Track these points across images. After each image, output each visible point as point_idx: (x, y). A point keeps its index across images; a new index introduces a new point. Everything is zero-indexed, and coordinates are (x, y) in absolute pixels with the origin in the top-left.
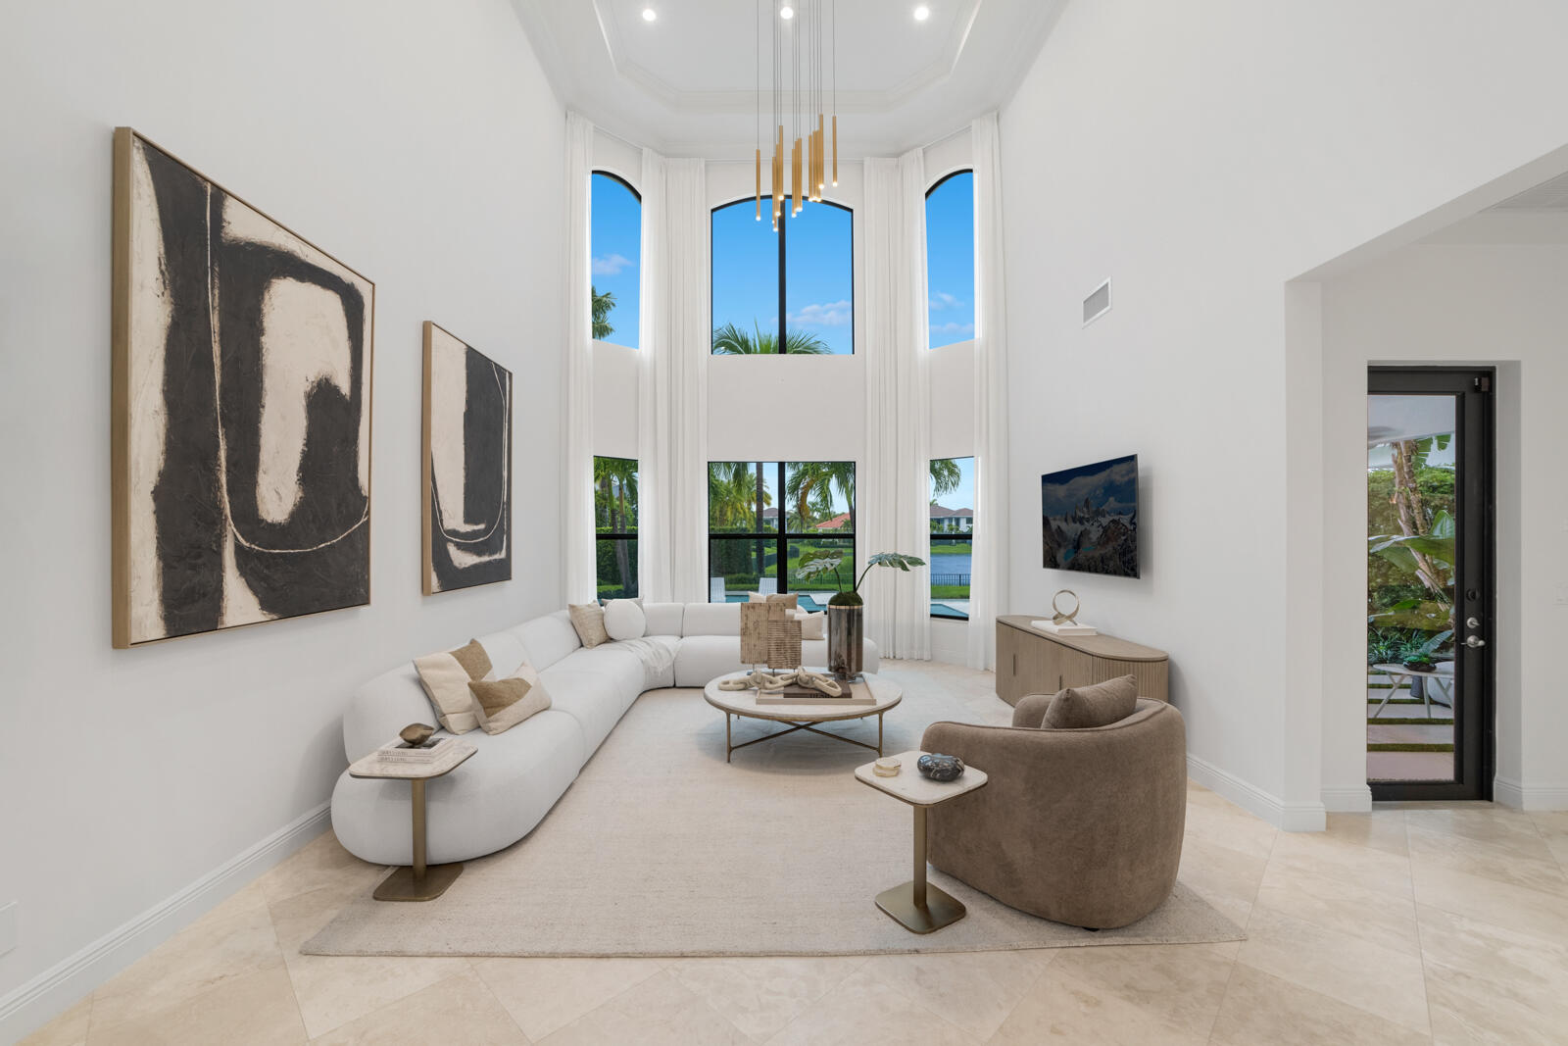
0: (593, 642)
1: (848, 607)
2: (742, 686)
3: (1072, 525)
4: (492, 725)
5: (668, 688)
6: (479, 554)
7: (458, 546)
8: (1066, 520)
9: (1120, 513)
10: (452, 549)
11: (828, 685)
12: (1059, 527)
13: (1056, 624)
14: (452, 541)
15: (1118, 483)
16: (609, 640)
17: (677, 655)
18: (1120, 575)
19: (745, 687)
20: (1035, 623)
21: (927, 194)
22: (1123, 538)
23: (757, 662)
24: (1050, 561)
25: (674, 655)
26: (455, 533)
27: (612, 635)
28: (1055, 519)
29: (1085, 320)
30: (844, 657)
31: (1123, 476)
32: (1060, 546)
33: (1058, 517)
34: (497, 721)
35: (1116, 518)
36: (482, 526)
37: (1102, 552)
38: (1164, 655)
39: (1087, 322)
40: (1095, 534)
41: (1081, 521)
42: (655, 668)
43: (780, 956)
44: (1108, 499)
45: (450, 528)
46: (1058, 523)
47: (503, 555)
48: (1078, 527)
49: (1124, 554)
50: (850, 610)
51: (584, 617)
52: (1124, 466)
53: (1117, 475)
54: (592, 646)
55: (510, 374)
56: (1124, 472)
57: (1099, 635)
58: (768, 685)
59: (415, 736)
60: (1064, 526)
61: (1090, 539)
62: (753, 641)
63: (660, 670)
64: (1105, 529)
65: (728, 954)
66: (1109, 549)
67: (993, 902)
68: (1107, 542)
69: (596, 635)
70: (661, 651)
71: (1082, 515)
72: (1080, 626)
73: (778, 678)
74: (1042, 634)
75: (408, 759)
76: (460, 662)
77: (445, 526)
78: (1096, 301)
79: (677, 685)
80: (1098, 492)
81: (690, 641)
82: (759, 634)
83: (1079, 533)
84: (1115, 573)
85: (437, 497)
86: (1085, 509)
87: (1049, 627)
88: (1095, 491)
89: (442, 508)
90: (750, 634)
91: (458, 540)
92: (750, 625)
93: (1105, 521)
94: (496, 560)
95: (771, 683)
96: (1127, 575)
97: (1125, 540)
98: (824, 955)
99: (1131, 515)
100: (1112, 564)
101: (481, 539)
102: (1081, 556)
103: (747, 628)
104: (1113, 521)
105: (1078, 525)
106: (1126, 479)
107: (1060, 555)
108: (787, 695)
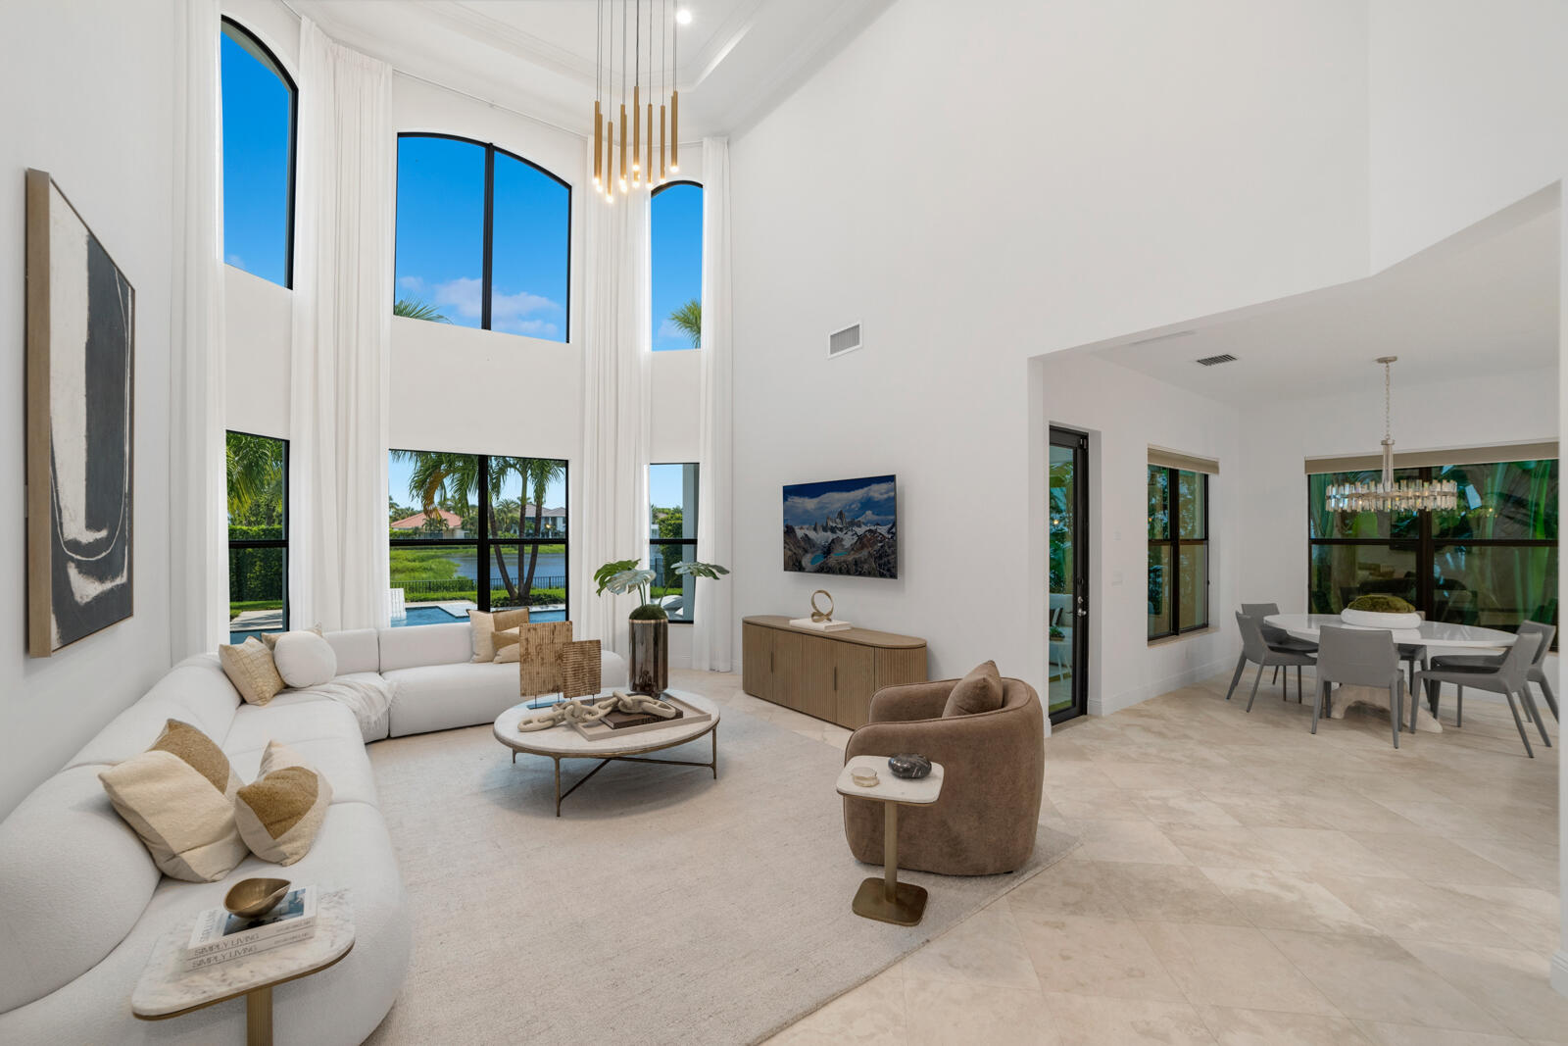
0: (267, 695)
1: (653, 622)
2: (550, 723)
3: (822, 534)
4: (286, 848)
5: (383, 740)
6: (101, 579)
7: (79, 565)
8: (815, 529)
9: (878, 525)
10: (73, 572)
11: (660, 706)
12: (806, 535)
13: (814, 621)
14: (72, 560)
15: (876, 500)
16: (286, 688)
17: (394, 697)
18: (875, 576)
19: (554, 723)
20: (792, 622)
21: (654, 193)
22: (880, 545)
23: (540, 692)
24: (793, 564)
25: (390, 697)
26: (75, 545)
27: (290, 681)
28: (801, 528)
29: (832, 353)
30: (652, 674)
31: (881, 494)
32: (806, 551)
33: (805, 527)
34: (292, 840)
35: (873, 528)
36: (103, 534)
37: (857, 556)
38: (922, 643)
39: (835, 355)
40: (848, 540)
41: (833, 530)
42: (368, 717)
43: (834, 1000)
44: (865, 513)
45: (70, 537)
46: (803, 532)
47: (121, 580)
48: (830, 536)
49: (880, 557)
50: (656, 624)
51: (247, 661)
52: (884, 486)
53: (877, 492)
54: (262, 700)
55: (133, 291)
56: (883, 491)
57: (853, 629)
58: (588, 717)
59: (254, 904)
60: (812, 534)
61: (843, 546)
62: (536, 668)
63: (374, 718)
64: (860, 538)
65: (790, 1022)
66: (865, 553)
67: (933, 876)
68: (862, 548)
69: (270, 684)
70: (372, 694)
71: (834, 525)
72: (834, 623)
73: (595, 707)
74: (804, 631)
75: (260, 945)
76: (187, 761)
77: (65, 536)
78: (846, 338)
79: (392, 735)
80: (853, 506)
81: (396, 677)
82: (542, 659)
83: (830, 541)
84: (869, 574)
85: (56, 486)
86: (838, 520)
87: (806, 623)
88: (850, 506)
89: (62, 504)
90: (532, 660)
91: (79, 557)
92: (532, 650)
93: (860, 531)
94: (118, 585)
95: (590, 713)
96: (882, 575)
97: (882, 547)
98: (868, 979)
99: (890, 526)
100: (866, 566)
101: (104, 554)
102: (832, 560)
103: (528, 653)
104: (870, 531)
105: (829, 533)
106: (885, 496)
107: (806, 561)
108: (617, 726)
